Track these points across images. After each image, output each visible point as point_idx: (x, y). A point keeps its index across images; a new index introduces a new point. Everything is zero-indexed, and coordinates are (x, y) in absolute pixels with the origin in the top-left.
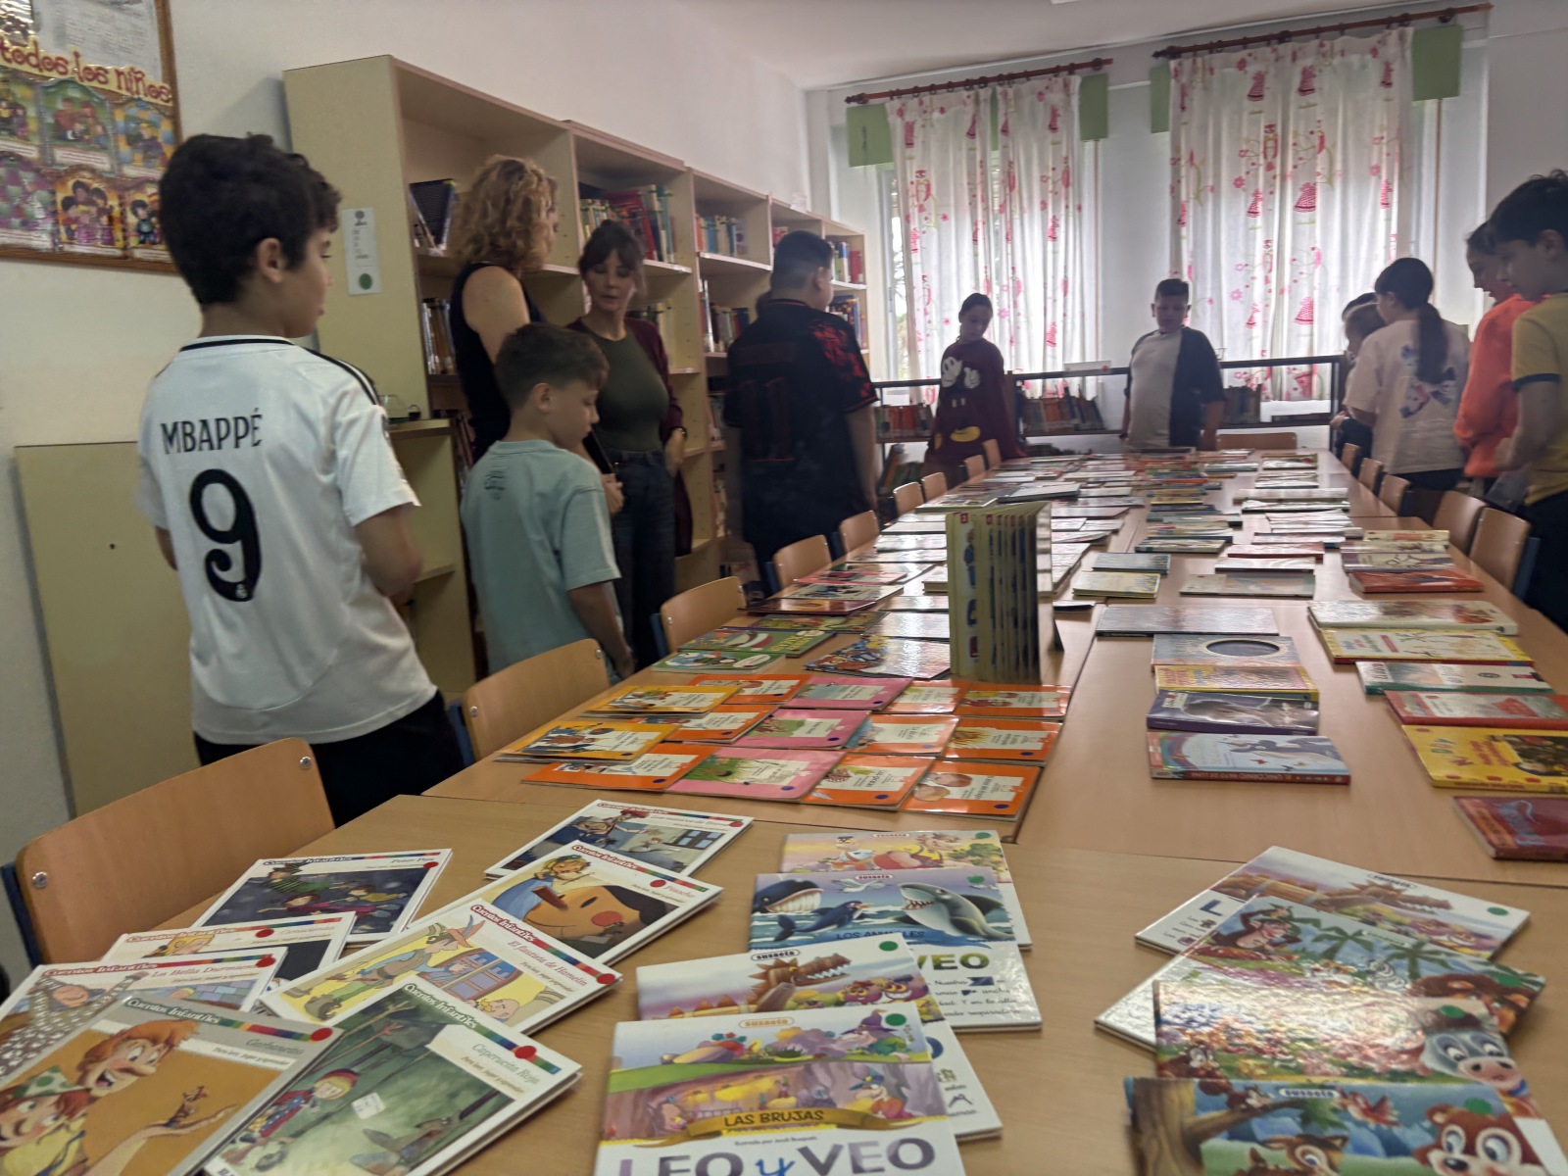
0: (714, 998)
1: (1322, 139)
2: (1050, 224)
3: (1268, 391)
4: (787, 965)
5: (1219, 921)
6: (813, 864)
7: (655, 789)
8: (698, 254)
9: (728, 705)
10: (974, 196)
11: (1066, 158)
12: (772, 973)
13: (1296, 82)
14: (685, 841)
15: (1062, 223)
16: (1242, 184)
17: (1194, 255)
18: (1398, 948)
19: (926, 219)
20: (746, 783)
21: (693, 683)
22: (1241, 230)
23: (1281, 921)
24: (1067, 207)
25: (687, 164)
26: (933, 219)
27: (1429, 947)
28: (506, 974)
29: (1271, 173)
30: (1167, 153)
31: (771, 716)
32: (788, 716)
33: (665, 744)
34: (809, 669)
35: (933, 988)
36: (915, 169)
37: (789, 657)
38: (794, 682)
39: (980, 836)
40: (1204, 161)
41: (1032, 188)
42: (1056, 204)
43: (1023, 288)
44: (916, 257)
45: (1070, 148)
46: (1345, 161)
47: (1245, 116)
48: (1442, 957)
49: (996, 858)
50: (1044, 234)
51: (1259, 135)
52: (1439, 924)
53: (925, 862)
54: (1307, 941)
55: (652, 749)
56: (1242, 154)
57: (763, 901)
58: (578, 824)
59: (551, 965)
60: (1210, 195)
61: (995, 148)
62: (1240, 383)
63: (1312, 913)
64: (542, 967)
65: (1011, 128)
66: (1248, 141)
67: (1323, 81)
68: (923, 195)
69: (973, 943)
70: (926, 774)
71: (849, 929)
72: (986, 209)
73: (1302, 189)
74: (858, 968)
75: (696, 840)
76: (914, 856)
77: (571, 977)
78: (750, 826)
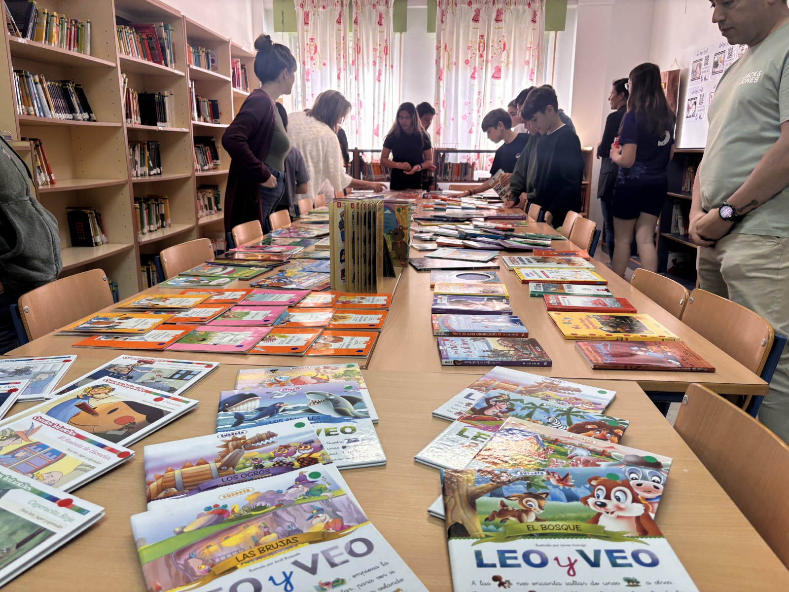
0: (194, 461)
1: (505, 45)
2: (377, 74)
3: (477, 166)
4: (240, 439)
5: (474, 403)
6: (255, 385)
7: (159, 349)
8: (189, 66)
9: (204, 304)
10: (339, 55)
11: (386, 40)
12: (230, 444)
13: (494, 16)
14: (177, 376)
15: (383, 73)
16: (468, 63)
17: (446, 95)
18: (561, 411)
19: (314, 64)
20: (215, 344)
21: (183, 293)
22: (468, 85)
23: (505, 401)
24: (386, 65)
25: (182, 13)
26: (318, 65)
27: (574, 410)
28: (55, 456)
29: (482, 59)
30: (435, 44)
31: (230, 310)
32: (239, 310)
33: (165, 325)
34: (252, 286)
35: (326, 447)
36: (309, 37)
37: (240, 279)
38: (244, 293)
39: (349, 366)
40: (451, 50)
41: (368, 54)
42: (380, 63)
43: (363, 105)
44: (308, 84)
45: (388, 35)
46: (514, 57)
47: (471, 29)
48: (582, 414)
49: (358, 377)
50: (374, 78)
51: (477, 40)
52: (577, 399)
53: (319, 381)
54: (518, 410)
55: (157, 327)
56: (469, 48)
57: (224, 406)
58: (109, 368)
59: (86, 449)
60: (454, 67)
61: (351, 31)
62: (465, 161)
63: (519, 396)
64: (81, 451)
65: (358, 21)
66: (472, 42)
67: (506, 17)
68: (313, 52)
69: (347, 420)
70: (318, 337)
71: (276, 417)
72: (345, 62)
73: (495, 68)
74: (281, 438)
75: (183, 376)
76: (312, 378)
77: (100, 455)
78: (217, 367)
